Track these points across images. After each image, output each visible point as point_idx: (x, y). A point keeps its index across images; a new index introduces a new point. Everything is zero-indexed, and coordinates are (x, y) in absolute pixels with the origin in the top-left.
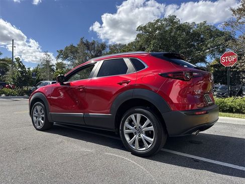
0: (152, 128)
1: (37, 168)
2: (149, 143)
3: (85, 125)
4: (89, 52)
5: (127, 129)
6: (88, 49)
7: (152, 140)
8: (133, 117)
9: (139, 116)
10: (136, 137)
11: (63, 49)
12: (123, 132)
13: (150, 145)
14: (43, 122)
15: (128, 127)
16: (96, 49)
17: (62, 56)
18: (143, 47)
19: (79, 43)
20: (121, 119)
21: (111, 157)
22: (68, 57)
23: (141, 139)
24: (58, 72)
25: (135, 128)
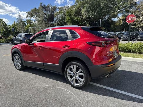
0: (82, 74)
1: (18, 100)
2: (81, 82)
3: (45, 69)
4: (46, 12)
5: (69, 73)
6: (46, 10)
7: (83, 80)
8: (72, 67)
9: (75, 66)
10: (74, 78)
11: (30, 11)
12: (66, 75)
13: (82, 83)
14: (20, 65)
15: (69, 72)
16: (50, 10)
17: (29, 15)
18: (80, 8)
19: (39, 6)
20: (65, 68)
21: (60, 89)
22: (33, 16)
23: (77, 79)
24: (28, 26)
25: (73, 73)
